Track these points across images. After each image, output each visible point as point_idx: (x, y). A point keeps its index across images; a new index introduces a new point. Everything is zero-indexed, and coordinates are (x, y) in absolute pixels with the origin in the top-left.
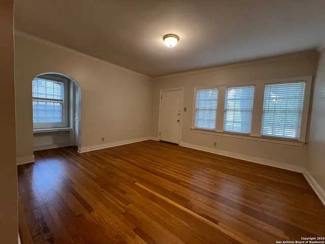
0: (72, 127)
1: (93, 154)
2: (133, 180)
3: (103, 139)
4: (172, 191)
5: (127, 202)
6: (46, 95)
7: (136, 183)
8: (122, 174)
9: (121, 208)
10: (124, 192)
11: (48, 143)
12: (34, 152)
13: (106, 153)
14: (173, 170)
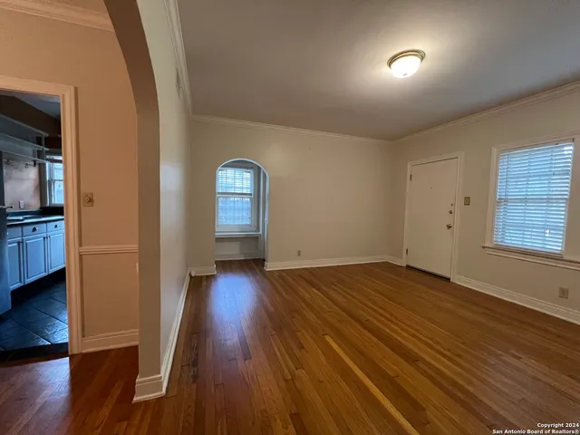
0: (261, 233)
1: (282, 275)
2: (323, 330)
3: (299, 253)
4: (392, 374)
5: (300, 366)
6: (235, 188)
7: (327, 338)
8: (311, 316)
9: (286, 371)
10: (301, 347)
11: (233, 252)
12: (216, 262)
13: (300, 276)
14: (414, 332)
